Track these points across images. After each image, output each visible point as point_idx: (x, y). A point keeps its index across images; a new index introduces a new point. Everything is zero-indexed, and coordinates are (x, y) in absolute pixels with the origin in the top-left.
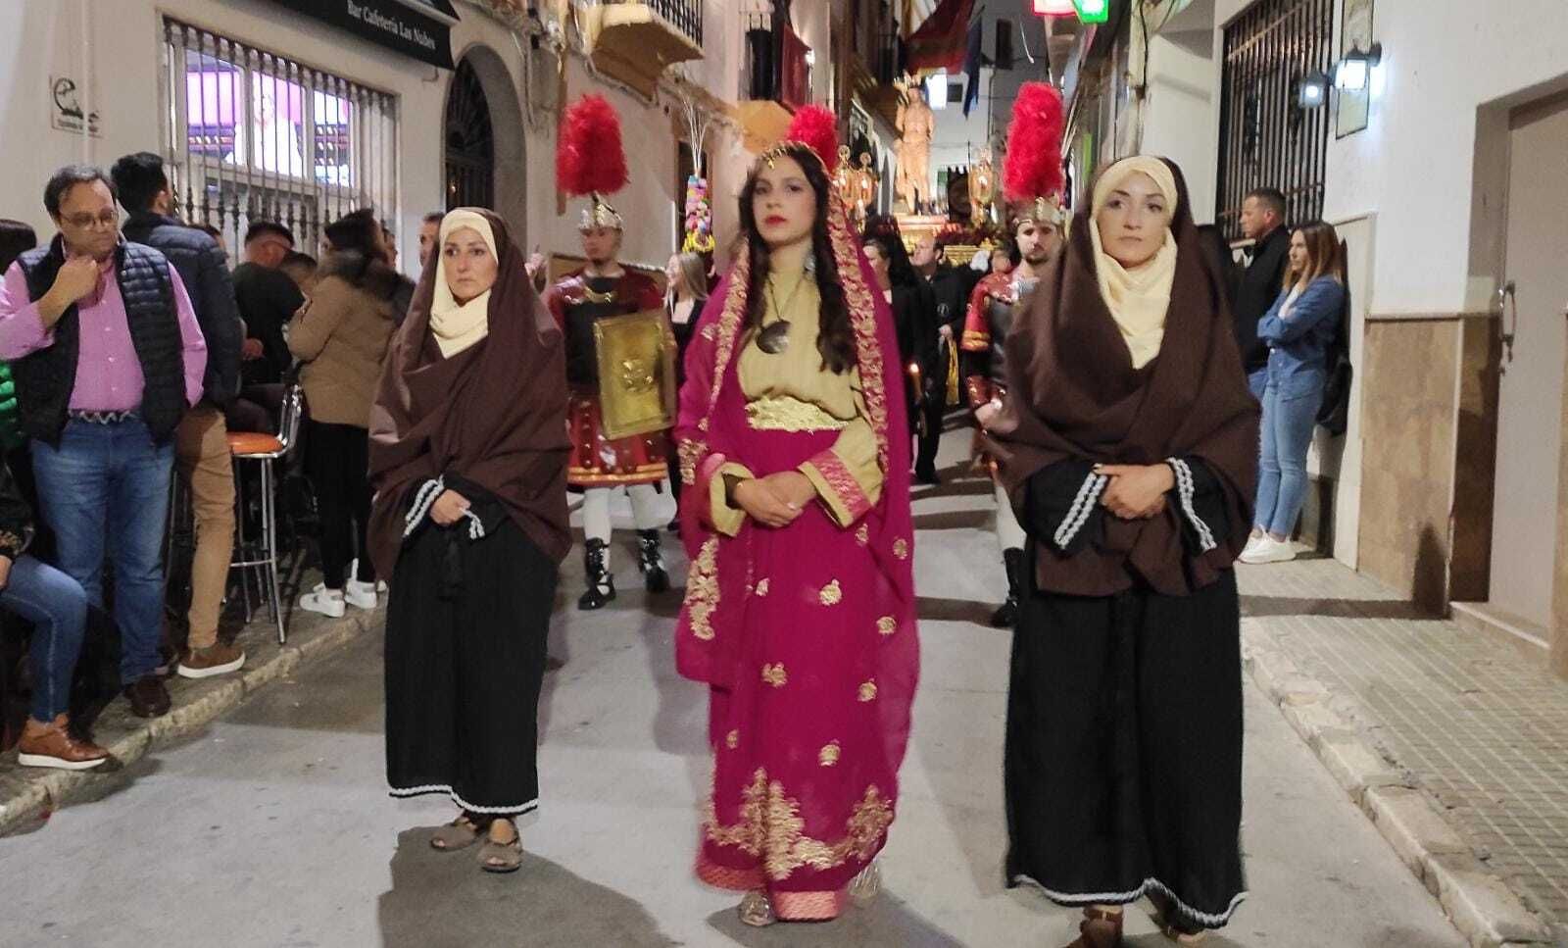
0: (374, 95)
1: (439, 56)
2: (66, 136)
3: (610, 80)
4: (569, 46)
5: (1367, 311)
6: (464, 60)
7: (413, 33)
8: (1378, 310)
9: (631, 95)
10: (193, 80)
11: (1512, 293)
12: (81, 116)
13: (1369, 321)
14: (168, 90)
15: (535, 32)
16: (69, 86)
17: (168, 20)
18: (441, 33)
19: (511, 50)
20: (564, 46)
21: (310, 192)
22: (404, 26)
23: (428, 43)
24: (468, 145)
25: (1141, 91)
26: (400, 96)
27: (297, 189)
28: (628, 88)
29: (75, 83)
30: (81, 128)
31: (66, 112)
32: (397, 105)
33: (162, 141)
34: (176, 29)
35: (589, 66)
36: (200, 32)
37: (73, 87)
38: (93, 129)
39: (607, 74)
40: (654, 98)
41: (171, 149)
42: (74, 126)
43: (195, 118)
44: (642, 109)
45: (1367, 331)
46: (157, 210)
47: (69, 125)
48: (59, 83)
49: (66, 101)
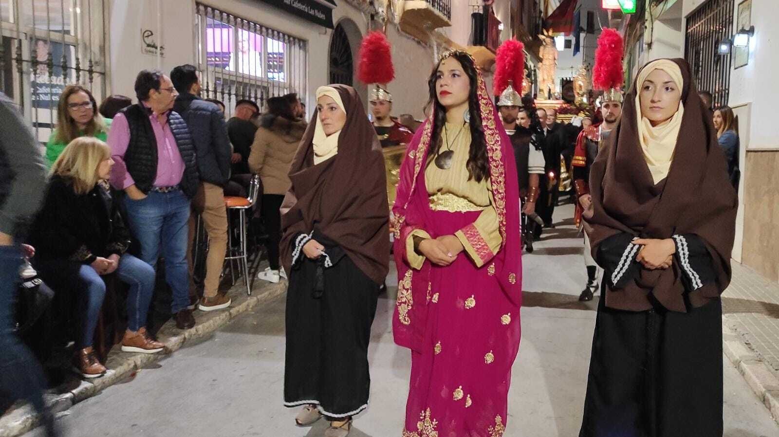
0: (296, 40)
1: (328, 23)
2: (149, 57)
3: (407, 35)
4: (388, 19)
5: (746, 147)
6: (339, 25)
7: (315, 12)
8: (753, 146)
9: (417, 42)
10: (210, 31)
12: (156, 48)
13: (748, 151)
14: (198, 36)
15: (373, 13)
16: (150, 33)
17: (198, 4)
18: (328, 12)
19: (361, 20)
20: (386, 19)
21: (265, 85)
22: (310, 9)
23: (322, 16)
24: (341, 64)
25: (650, 45)
26: (308, 40)
27: (259, 83)
28: (416, 39)
29: (153, 33)
30: (156, 53)
31: (149, 45)
32: (307, 45)
33: (195, 61)
34: (202, 8)
35: (398, 28)
36: (213, 9)
37: (152, 34)
38: (162, 54)
39: (406, 32)
41: (199, 63)
42: (153, 52)
43: (210, 49)
44: (423, 49)
45: (746, 155)
46: (192, 92)
47: (150, 52)
48: (145, 32)
49: (149, 41)
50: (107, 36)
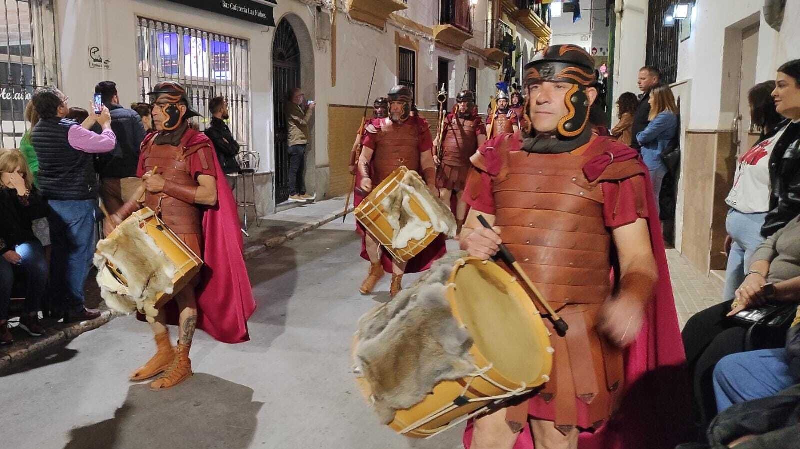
0: (238, 41)
1: (269, 22)
2: (96, 70)
3: (359, 22)
4: (337, 9)
5: (687, 128)
6: (284, 21)
8: (692, 128)
9: (372, 28)
11: (741, 120)
12: (101, 62)
13: (688, 133)
15: (319, 5)
16: (96, 50)
17: (140, 18)
18: (269, 11)
19: (307, 15)
20: (334, 10)
21: (212, 85)
24: (288, 58)
26: (250, 40)
27: (200, 84)
28: (369, 25)
29: (99, 48)
30: (102, 66)
31: (95, 61)
32: (249, 44)
34: (144, 21)
35: (348, 17)
36: (155, 21)
37: (98, 50)
38: (107, 67)
39: (357, 20)
40: (385, 29)
42: (99, 66)
44: (379, 34)
46: (113, 103)
47: (97, 66)
48: (92, 49)
49: (95, 56)
50: (58, 56)
